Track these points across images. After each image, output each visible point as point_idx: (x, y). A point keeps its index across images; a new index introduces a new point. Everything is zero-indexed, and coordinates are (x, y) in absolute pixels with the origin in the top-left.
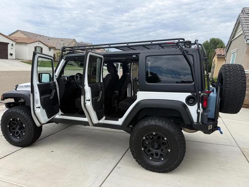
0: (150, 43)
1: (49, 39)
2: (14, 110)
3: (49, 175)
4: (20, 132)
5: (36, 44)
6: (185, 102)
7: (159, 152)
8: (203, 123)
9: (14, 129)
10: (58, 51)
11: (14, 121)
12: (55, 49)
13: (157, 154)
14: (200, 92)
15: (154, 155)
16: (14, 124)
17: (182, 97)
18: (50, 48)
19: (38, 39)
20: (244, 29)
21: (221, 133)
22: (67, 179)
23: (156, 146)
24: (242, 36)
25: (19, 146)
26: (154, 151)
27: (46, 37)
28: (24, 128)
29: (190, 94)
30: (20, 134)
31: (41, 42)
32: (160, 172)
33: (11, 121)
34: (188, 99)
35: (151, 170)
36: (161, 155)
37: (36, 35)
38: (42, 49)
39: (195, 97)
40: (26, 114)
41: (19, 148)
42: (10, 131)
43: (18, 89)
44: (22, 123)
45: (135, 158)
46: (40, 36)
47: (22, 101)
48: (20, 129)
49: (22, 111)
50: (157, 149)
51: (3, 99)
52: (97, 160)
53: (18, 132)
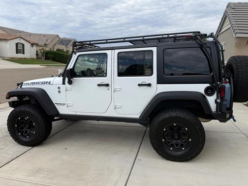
0: (166, 36)
1: (30, 35)
2: (22, 108)
3: (72, 172)
4: (29, 131)
5: (18, 41)
6: (203, 93)
7: (179, 142)
8: (221, 112)
9: (22, 128)
10: (41, 48)
11: (23, 120)
12: (37, 45)
13: (177, 145)
14: (219, 83)
15: (175, 145)
16: (23, 123)
17: (200, 88)
18: (32, 45)
19: (18, 35)
20: (232, 23)
21: (235, 121)
22: (92, 174)
23: (176, 137)
24: (229, 30)
25: (29, 146)
26: (174, 142)
27: (27, 33)
28: (34, 127)
29: (208, 85)
30: (29, 134)
31: (23, 38)
32: (180, 162)
33: (19, 120)
34: (207, 90)
35: (171, 160)
36: (182, 145)
37: (16, 31)
38: (23, 45)
39: (214, 88)
40: (36, 112)
41: (29, 148)
42: (18, 130)
43: (23, 87)
44: (31, 122)
45: (155, 149)
46: (20, 32)
47: (27, 98)
48: (29, 128)
49: (32, 109)
50: (177, 140)
51: (8, 98)
52: (115, 154)
53: (26, 132)
